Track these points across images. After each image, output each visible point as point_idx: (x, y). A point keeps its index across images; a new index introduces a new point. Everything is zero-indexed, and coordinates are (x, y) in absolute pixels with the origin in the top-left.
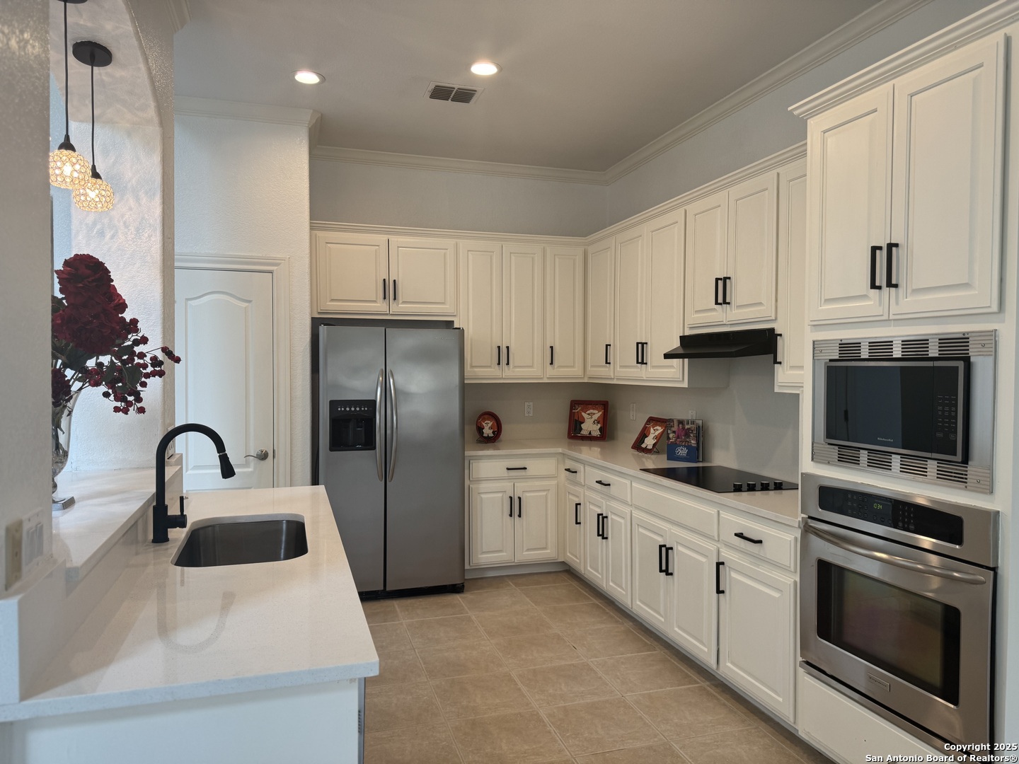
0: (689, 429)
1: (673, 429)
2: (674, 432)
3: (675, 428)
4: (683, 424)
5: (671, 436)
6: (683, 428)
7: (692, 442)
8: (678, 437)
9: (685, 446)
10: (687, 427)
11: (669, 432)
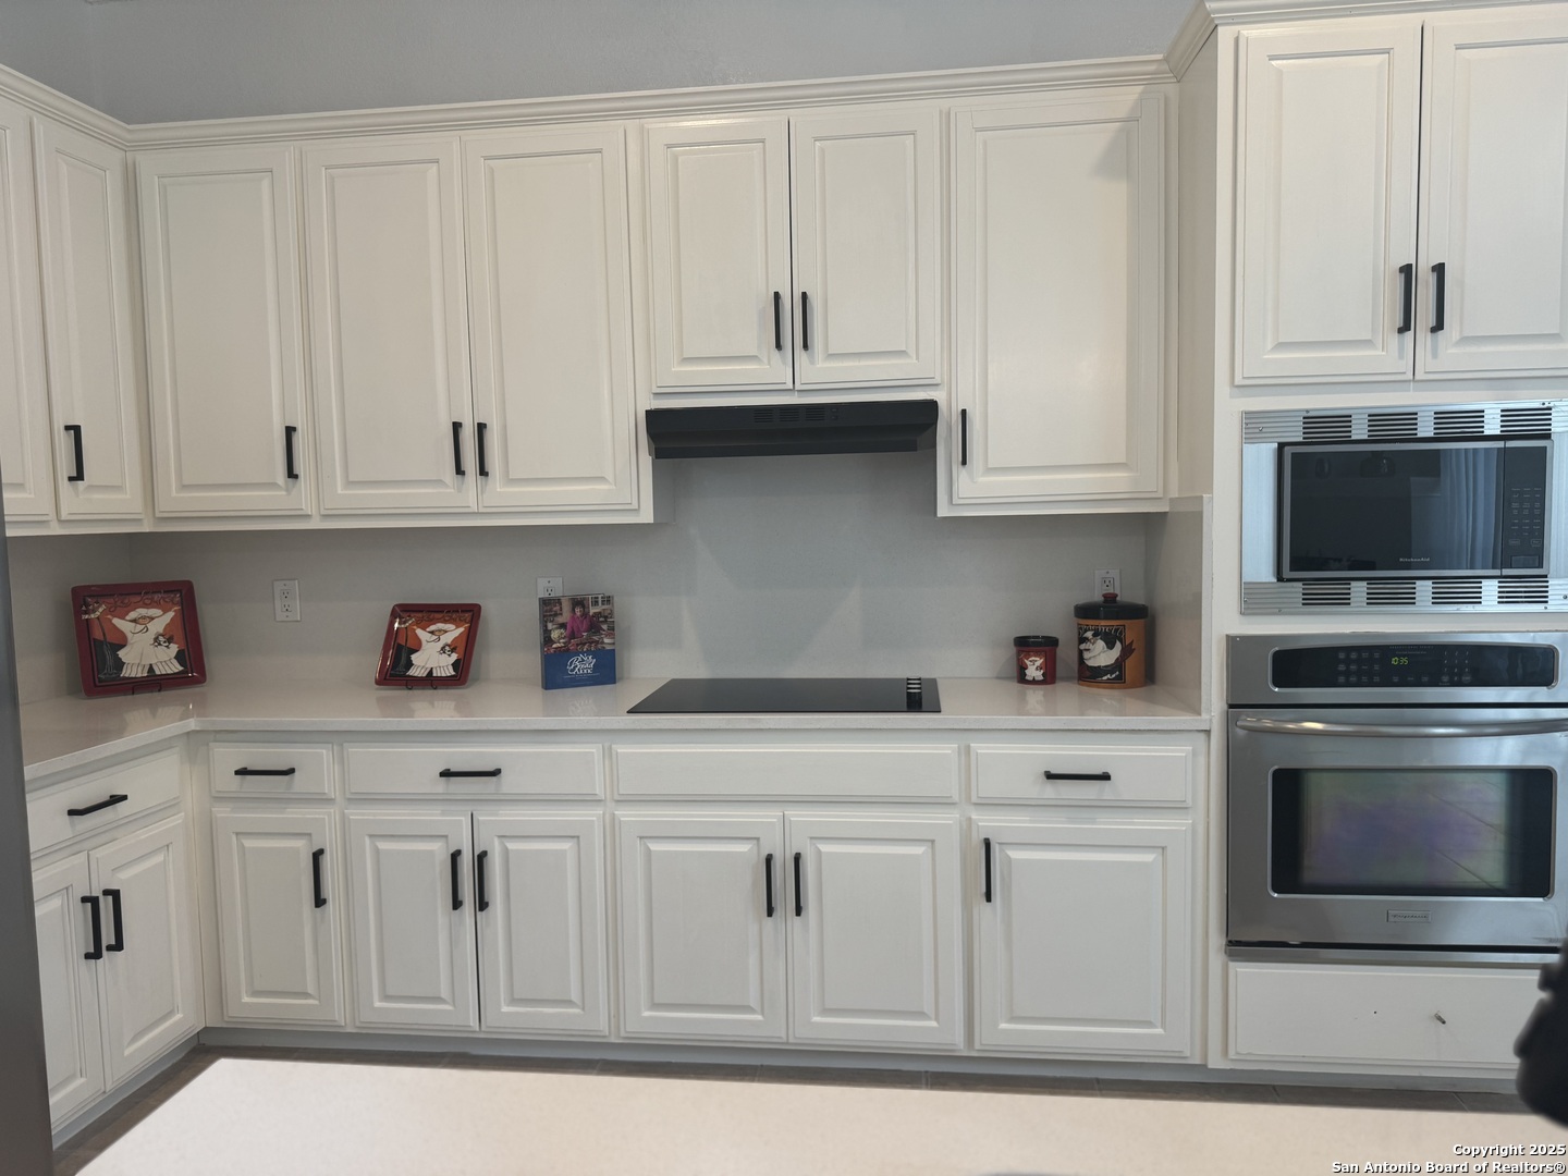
0: (598, 615)
1: (560, 620)
2: (563, 626)
3: (565, 617)
4: (583, 606)
5: (555, 635)
6: (585, 615)
7: (606, 641)
8: (572, 636)
9: (588, 652)
10: (593, 610)
11: (550, 626)
